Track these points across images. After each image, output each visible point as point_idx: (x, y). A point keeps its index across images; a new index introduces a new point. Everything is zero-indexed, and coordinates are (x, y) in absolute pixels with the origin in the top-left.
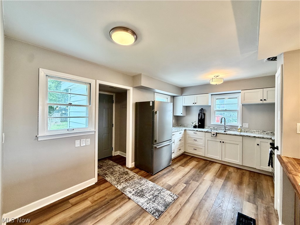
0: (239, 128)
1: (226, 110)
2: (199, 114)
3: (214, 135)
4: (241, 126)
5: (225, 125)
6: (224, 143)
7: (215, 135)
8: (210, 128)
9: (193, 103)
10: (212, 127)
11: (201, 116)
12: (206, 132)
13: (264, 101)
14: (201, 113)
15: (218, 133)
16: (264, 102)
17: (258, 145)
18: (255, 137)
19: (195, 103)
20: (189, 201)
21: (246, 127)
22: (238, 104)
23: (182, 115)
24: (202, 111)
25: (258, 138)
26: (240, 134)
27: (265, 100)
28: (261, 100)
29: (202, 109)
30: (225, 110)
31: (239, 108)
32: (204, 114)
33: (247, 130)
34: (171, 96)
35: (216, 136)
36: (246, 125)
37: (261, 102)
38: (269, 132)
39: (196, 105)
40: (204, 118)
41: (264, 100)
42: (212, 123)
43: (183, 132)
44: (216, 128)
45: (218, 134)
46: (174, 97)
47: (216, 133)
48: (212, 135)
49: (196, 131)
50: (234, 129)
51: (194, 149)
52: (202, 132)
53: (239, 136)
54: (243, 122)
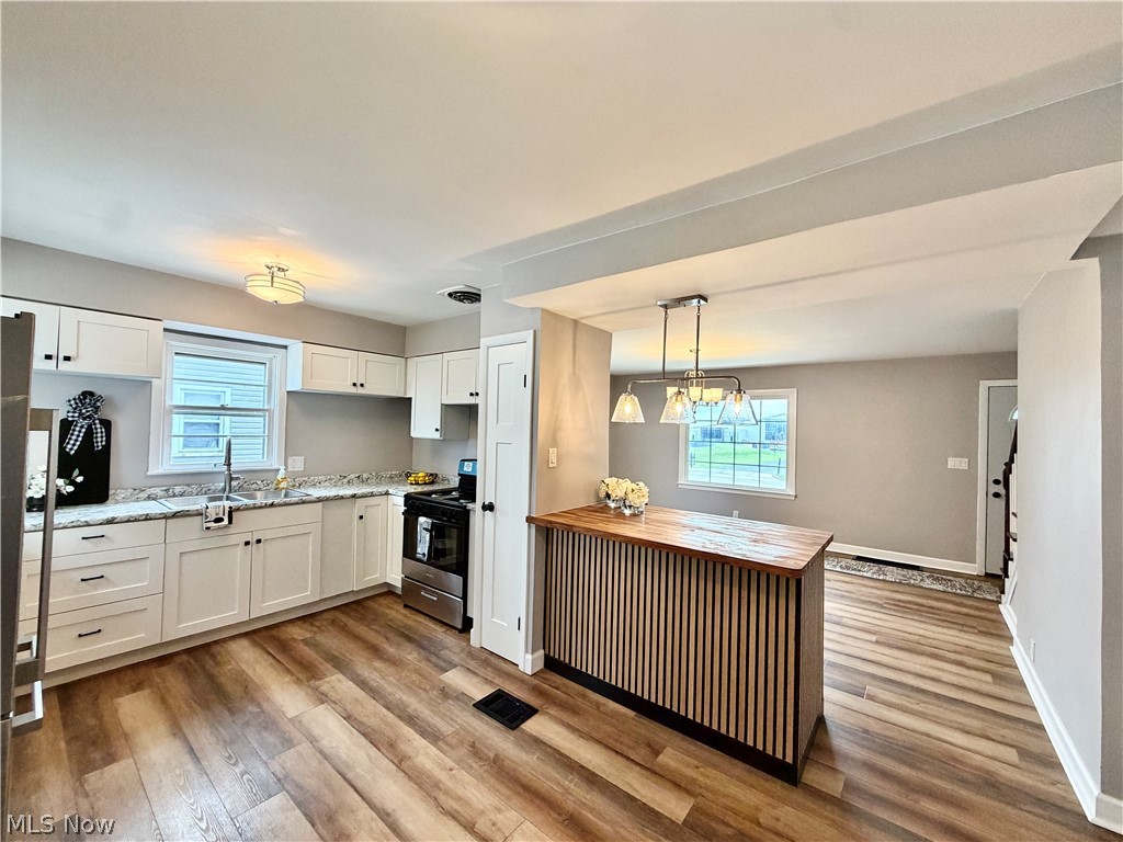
0: (281, 475)
1: (223, 408)
2: (66, 424)
3: (220, 520)
4: (285, 467)
6: (262, 544)
7: (226, 522)
8: (143, 495)
9: (48, 357)
10: (156, 490)
12: (175, 515)
13: (359, 387)
14: (90, 417)
15: (238, 509)
16: (360, 391)
18: (354, 496)
19: (66, 358)
20: (390, 811)
21: (296, 469)
22: (269, 387)
24: (94, 407)
25: (363, 496)
27: (362, 385)
28: (355, 385)
30: (218, 406)
31: (275, 401)
32: (107, 424)
33: (301, 479)
35: (230, 522)
36: (297, 464)
37: (353, 390)
40: (107, 446)
41: (359, 385)
42: (156, 470)
45: (236, 514)
47: (227, 510)
48: (213, 524)
49: (101, 524)
50: (259, 482)
51: (80, 636)
52: (151, 519)
53: (315, 502)
54: (289, 451)
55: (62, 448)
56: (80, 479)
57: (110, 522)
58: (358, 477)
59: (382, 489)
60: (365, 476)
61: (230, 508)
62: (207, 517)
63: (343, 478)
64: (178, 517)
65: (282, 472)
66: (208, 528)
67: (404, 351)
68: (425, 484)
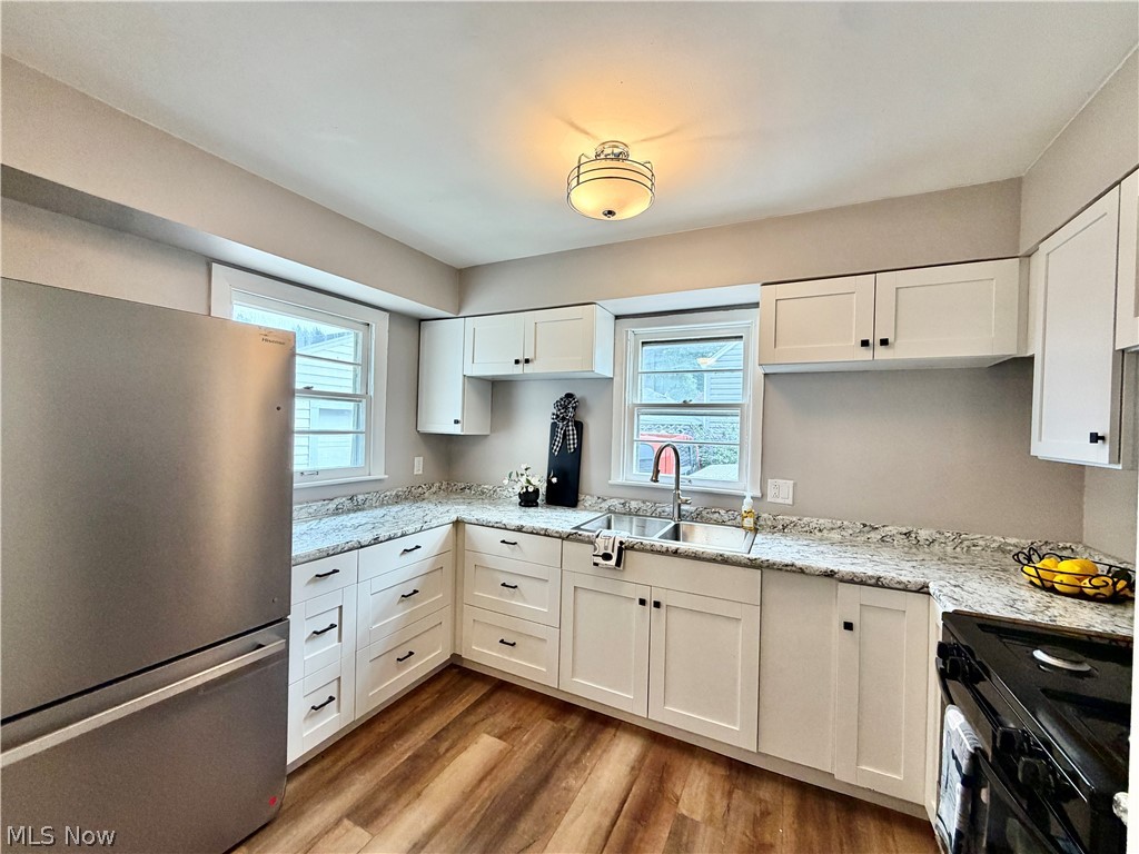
0: (747, 505)
1: (685, 405)
2: (554, 426)
3: (607, 557)
4: (759, 495)
5: (678, 488)
6: (663, 610)
7: (613, 562)
8: (605, 505)
9: (517, 362)
10: (615, 502)
11: (565, 435)
12: (567, 537)
13: (878, 347)
14: (563, 419)
15: (632, 548)
16: (882, 355)
17: (848, 626)
18: (830, 575)
19: (527, 361)
21: (780, 501)
22: (744, 370)
24: (566, 408)
25: (853, 580)
26: (752, 555)
27: (884, 342)
28: (865, 343)
29: (569, 396)
30: (681, 402)
31: (750, 392)
32: (579, 426)
33: (787, 519)
34: (395, 315)
35: (618, 562)
36: (781, 492)
37: (866, 355)
38: (891, 530)
39: (529, 369)
40: (579, 450)
41: (877, 342)
42: (618, 479)
43: (434, 540)
44: (634, 505)
45: (629, 555)
46: (420, 321)
47: (617, 545)
48: (599, 560)
49: (514, 530)
50: (722, 512)
51: (502, 641)
52: (549, 536)
53: (746, 566)
55: (551, 449)
56: (554, 480)
57: (520, 529)
58: (908, 534)
59: (909, 574)
60: (924, 534)
61: (621, 543)
62: (595, 549)
64: (571, 540)
65: (748, 500)
66: (596, 564)
67: (1017, 247)
68: (1080, 595)
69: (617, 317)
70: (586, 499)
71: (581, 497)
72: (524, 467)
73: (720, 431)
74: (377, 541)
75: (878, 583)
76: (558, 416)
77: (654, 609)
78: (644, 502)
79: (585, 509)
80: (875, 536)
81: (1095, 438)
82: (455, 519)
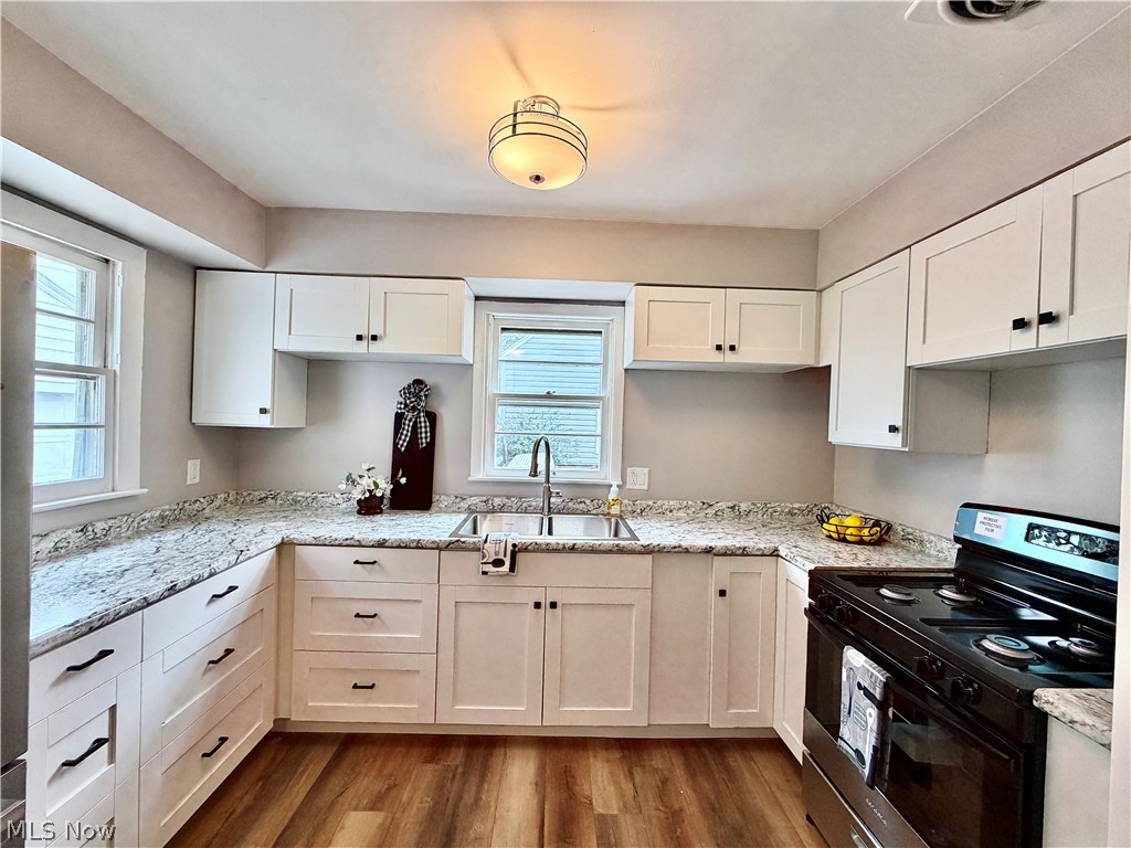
0: (613, 494)
1: (549, 396)
2: (399, 418)
3: (498, 563)
4: (621, 483)
5: (548, 481)
6: (558, 610)
7: (506, 568)
8: (464, 505)
9: (359, 338)
10: (476, 500)
11: (415, 427)
12: (449, 546)
13: (728, 352)
14: (414, 409)
15: (525, 549)
16: (730, 358)
18: (709, 551)
19: (374, 338)
21: (635, 487)
22: (605, 364)
23: (265, 422)
24: (417, 396)
26: (644, 542)
27: (732, 348)
28: (719, 348)
29: (418, 382)
30: (544, 393)
31: (610, 385)
32: (432, 417)
33: (644, 503)
35: (512, 569)
36: (639, 479)
37: (717, 358)
38: (722, 505)
39: (376, 348)
40: (432, 444)
41: (728, 347)
42: (478, 475)
43: (251, 572)
44: (497, 501)
45: (521, 557)
46: (195, 270)
47: (510, 548)
48: (490, 568)
49: (372, 546)
50: (588, 502)
51: (355, 686)
52: (422, 548)
53: (640, 553)
54: (627, 460)
55: (395, 444)
56: (403, 481)
57: (381, 544)
58: (733, 508)
59: (762, 542)
60: (744, 506)
61: (514, 546)
62: (484, 557)
63: (705, 509)
64: (452, 550)
65: (614, 489)
66: (485, 573)
67: (815, 281)
68: (861, 542)
69: (477, 298)
70: (441, 498)
71: (435, 498)
72: (366, 467)
73: (518, 421)
74: (173, 590)
75: (744, 553)
76: (406, 405)
77: (549, 610)
78: (508, 498)
79: (440, 511)
80: (711, 511)
81: (893, 429)
82: (280, 540)
